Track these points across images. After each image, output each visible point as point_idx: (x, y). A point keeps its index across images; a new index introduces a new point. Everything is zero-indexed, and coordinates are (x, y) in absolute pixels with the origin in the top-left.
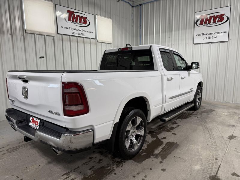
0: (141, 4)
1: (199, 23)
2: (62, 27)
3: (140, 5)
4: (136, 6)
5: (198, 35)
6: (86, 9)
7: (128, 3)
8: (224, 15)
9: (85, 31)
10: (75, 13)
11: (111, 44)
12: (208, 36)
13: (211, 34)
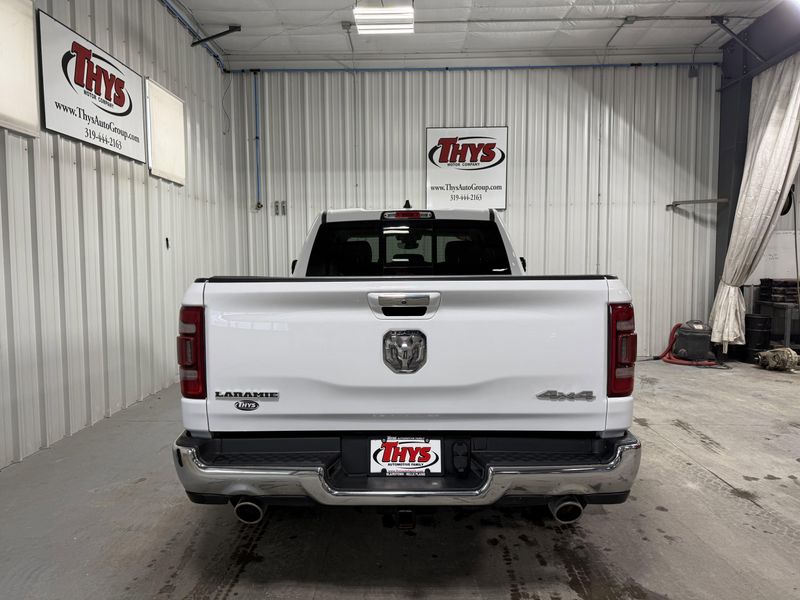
0: (259, 70)
1: (437, 155)
2: (58, 106)
3: (255, 71)
4: (235, 72)
5: (437, 188)
6: (120, 50)
7: (216, 57)
8: (493, 145)
9: (120, 132)
10: (93, 59)
11: (180, 185)
12: (460, 193)
13: (466, 188)
